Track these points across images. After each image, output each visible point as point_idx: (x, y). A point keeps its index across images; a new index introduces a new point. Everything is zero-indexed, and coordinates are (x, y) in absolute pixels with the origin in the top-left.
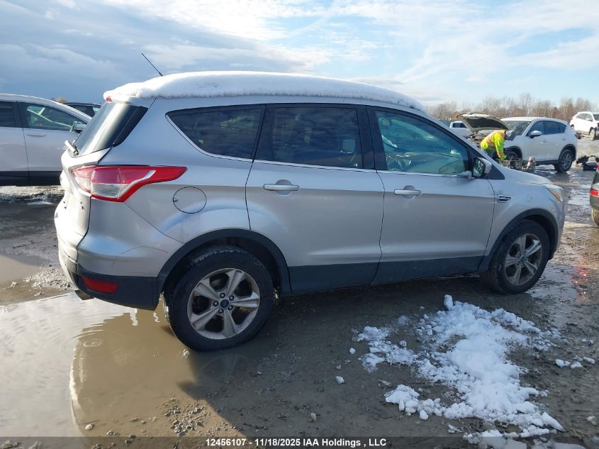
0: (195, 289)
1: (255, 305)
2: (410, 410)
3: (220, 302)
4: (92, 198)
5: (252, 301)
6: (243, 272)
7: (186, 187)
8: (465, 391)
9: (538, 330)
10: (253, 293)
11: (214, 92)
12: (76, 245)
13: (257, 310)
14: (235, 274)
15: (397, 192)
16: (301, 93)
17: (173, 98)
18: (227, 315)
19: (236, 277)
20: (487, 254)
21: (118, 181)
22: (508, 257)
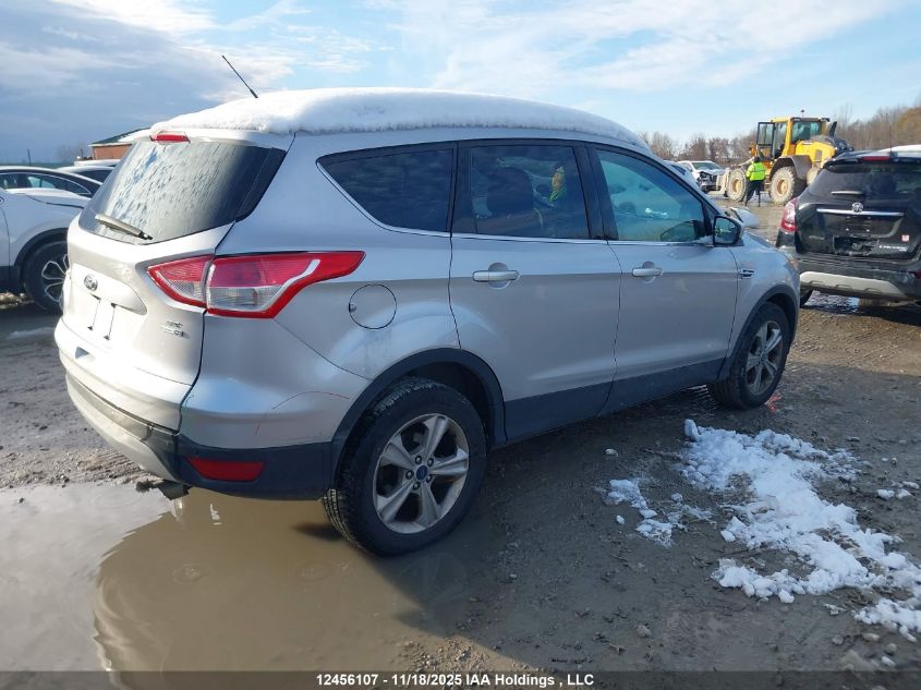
0: (383, 455)
1: (462, 469)
2: (764, 594)
3: (415, 472)
4: (208, 314)
5: (458, 463)
6: (447, 419)
7: (367, 286)
8: (807, 552)
9: (824, 453)
10: (459, 450)
11: (383, 122)
12: (178, 401)
13: (464, 478)
14: (437, 424)
15: (636, 272)
16: (501, 122)
17: (323, 132)
18: (425, 490)
19: (437, 426)
20: (729, 355)
21: (263, 280)
22: (750, 356)
